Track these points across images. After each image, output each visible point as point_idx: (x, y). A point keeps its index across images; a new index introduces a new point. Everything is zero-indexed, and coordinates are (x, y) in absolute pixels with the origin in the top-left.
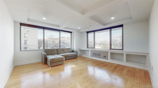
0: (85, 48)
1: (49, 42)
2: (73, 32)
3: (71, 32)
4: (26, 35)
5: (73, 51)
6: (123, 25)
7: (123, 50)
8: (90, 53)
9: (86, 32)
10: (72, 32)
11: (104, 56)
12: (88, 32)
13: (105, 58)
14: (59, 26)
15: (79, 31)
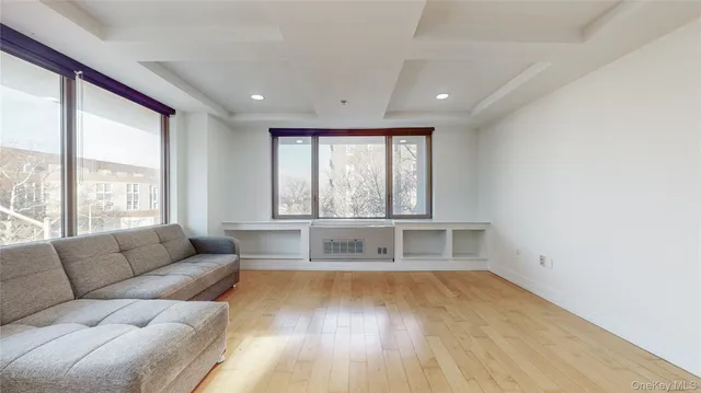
2: (184, 114)
3: (165, 111)
5: (199, 248)
6: (433, 129)
7: (431, 217)
8: (302, 246)
9: (271, 130)
10: (173, 111)
11: (379, 251)
12: (276, 133)
13: (382, 255)
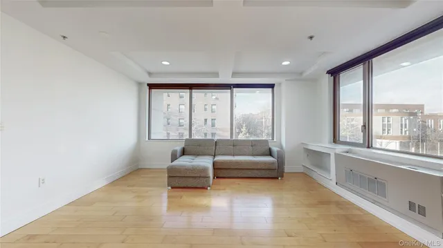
0: (323, 144)
1: (266, 122)
2: (280, 84)
3: (272, 86)
4: (214, 107)
5: (271, 153)
10: (274, 85)
14: (216, 75)
15: (301, 74)
